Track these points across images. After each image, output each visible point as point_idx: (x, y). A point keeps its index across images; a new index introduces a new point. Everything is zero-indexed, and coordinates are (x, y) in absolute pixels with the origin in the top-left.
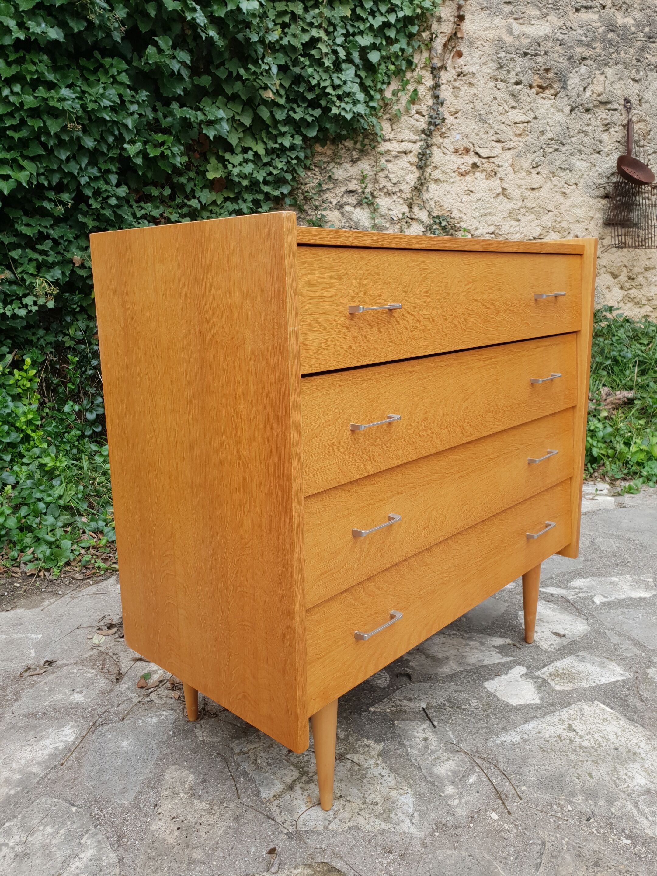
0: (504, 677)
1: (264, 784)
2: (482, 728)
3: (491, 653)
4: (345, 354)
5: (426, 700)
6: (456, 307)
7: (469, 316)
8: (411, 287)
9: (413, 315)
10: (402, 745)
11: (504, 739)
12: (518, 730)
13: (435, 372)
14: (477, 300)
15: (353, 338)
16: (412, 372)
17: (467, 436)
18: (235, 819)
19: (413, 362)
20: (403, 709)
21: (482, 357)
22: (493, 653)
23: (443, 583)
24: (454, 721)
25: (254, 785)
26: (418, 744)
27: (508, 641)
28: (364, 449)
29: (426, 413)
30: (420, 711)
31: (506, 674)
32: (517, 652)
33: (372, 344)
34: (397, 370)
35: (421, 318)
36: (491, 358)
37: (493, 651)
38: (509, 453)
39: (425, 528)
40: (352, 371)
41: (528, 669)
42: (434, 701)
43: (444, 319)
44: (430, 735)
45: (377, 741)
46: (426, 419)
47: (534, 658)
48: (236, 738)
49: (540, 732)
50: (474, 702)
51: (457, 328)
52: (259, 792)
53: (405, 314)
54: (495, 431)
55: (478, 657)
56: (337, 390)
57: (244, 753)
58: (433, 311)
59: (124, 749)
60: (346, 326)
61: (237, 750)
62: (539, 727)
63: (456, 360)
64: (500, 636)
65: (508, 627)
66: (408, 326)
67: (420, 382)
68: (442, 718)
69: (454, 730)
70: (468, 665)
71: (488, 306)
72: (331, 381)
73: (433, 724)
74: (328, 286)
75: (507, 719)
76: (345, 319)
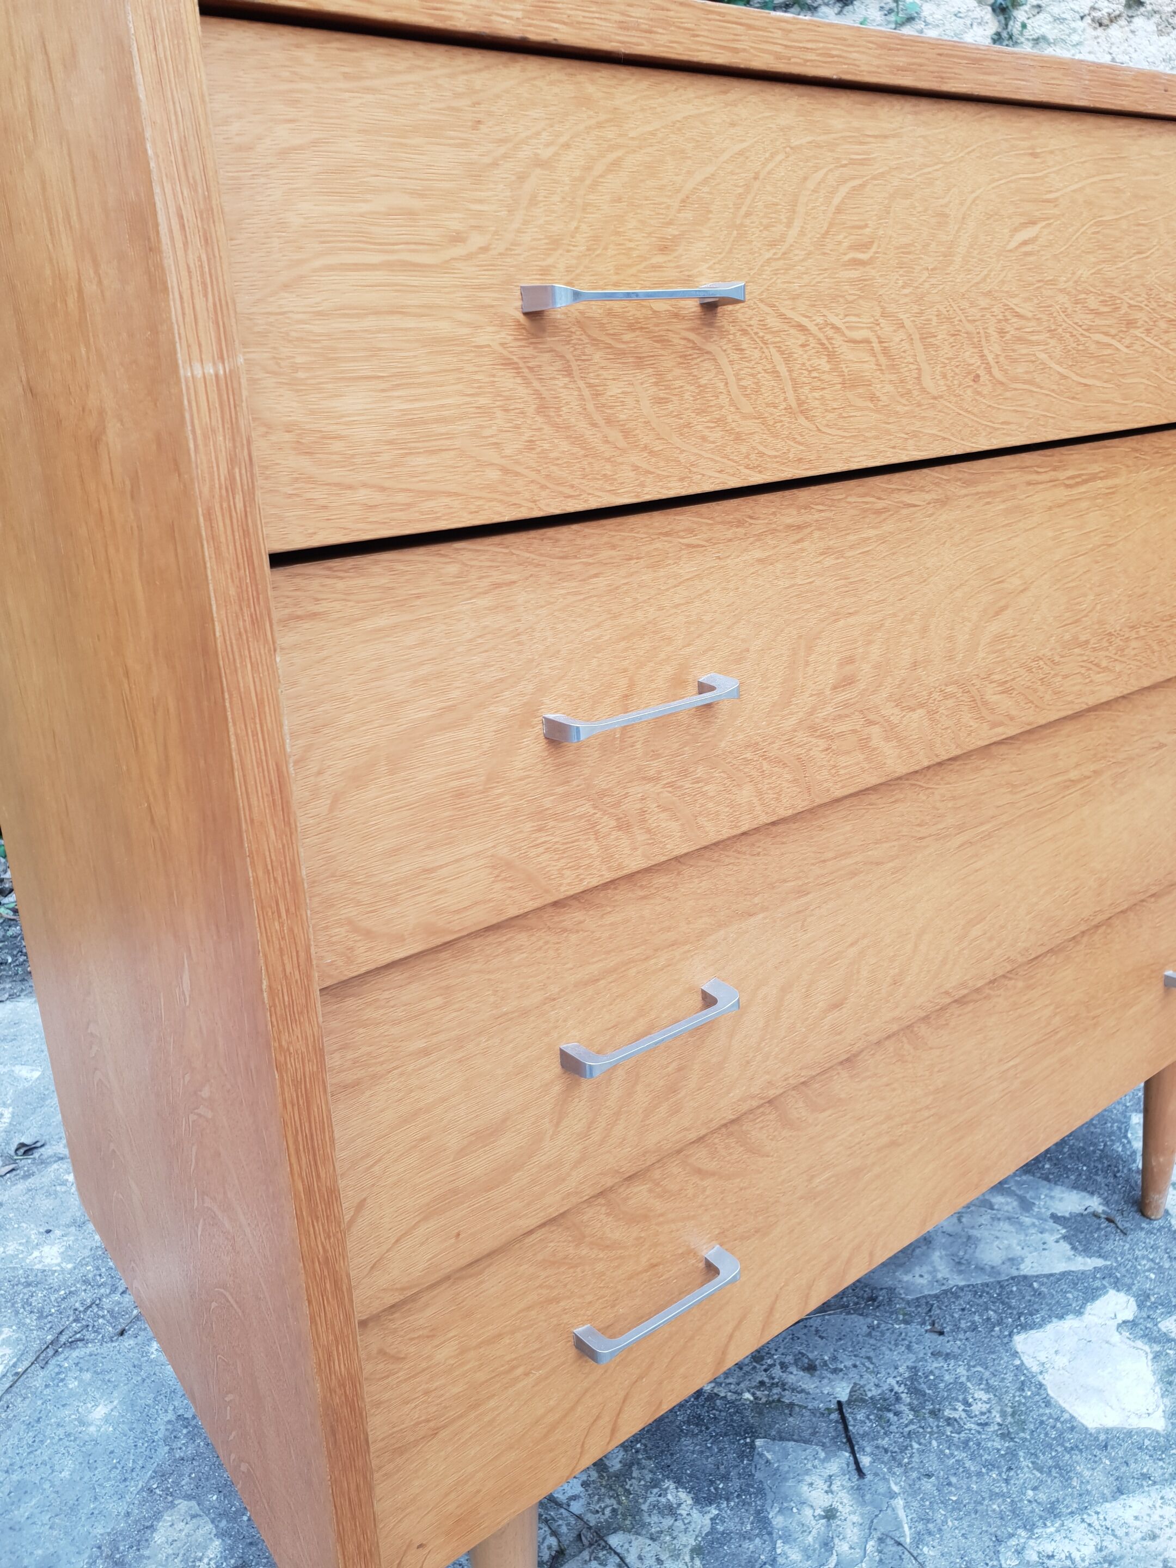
0: (1070, 1323)
2: (993, 1496)
3: (1046, 1236)
4: (505, 470)
5: (853, 1373)
6: (973, 304)
7: (1020, 339)
8: (797, 224)
9: (802, 328)
10: (763, 1523)
11: (1049, 1548)
12: (1093, 1519)
13: (888, 527)
14: (1053, 282)
15: (542, 409)
16: (799, 528)
17: (994, 725)
19: (804, 494)
20: (788, 1398)
21: (1062, 475)
22: (1050, 1238)
23: (893, 1144)
24: (916, 1459)
26: (805, 1530)
27: (1095, 1204)
28: (603, 794)
29: (850, 660)
30: (830, 1411)
31: (1079, 1313)
32: (1115, 1244)
33: (626, 434)
34: (740, 523)
35: (838, 340)
36: (1093, 478)
37: (1052, 1231)
38: (1131, 759)
39: (837, 1006)
40: (550, 532)
41: (1140, 1306)
42: (874, 1380)
43: (926, 347)
44: (844, 1502)
45: (703, 1500)
46: (847, 682)
47: (1160, 1270)
49: (1154, 1537)
50: (980, 1398)
51: (977, 378)
53: (773, 322)
54: (1092, 701)
55: (1009, 1247)
56: (483, 602)
58: (884, 315)
59: (92, 1429)
60: (508, 363)
62: (1156, 1517)
63: (967, 483)
64: (1075, 1187)
65: (1100, 1159)
66: (782, 369)
67: (829, 561)
68: (885, 1442)
69: (912, 1491)
70: (980, 1269)
71: (1093, 303)
72: (453, 569)
73: (857, 1462)
74: (417, 204)
75: (1064, 1473)
76: (506, 336)
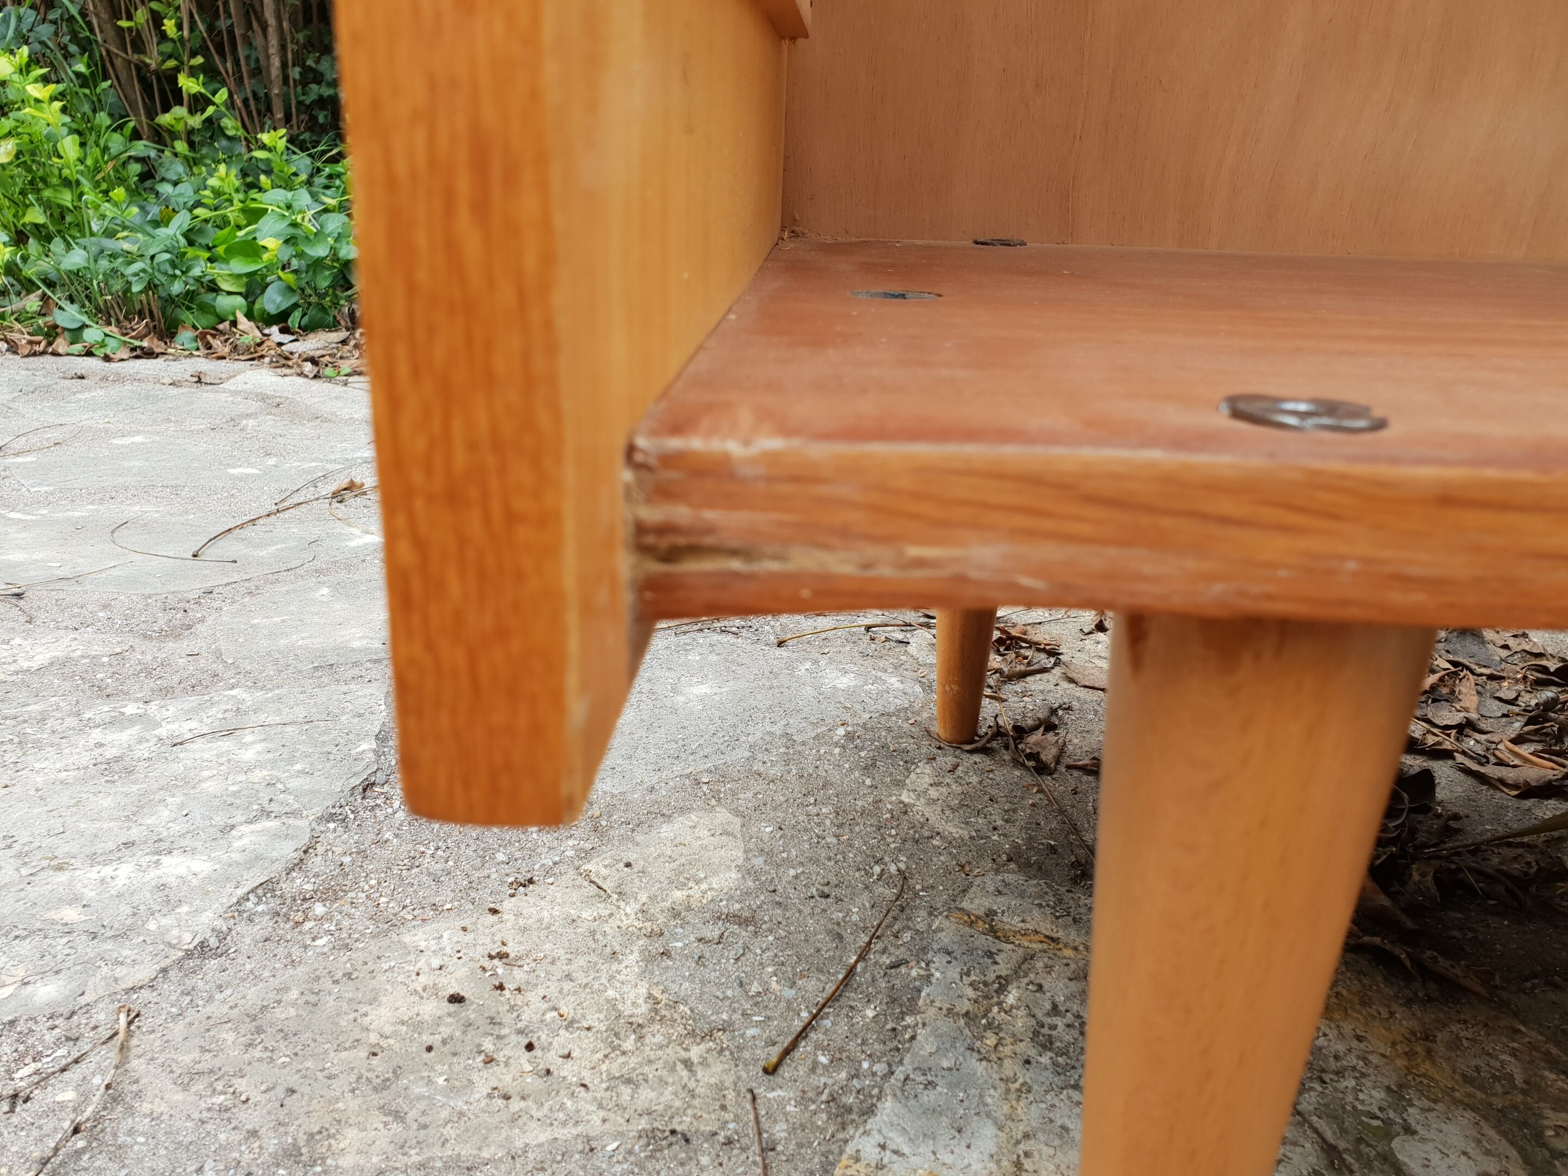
1: (929, 1097)
18: (650, 1135)
25: (880, 1068)
48: (1025, 866)
52: (869, 1111)
57: (993, 931)
59: (681, 699)
61: (976, 903)
